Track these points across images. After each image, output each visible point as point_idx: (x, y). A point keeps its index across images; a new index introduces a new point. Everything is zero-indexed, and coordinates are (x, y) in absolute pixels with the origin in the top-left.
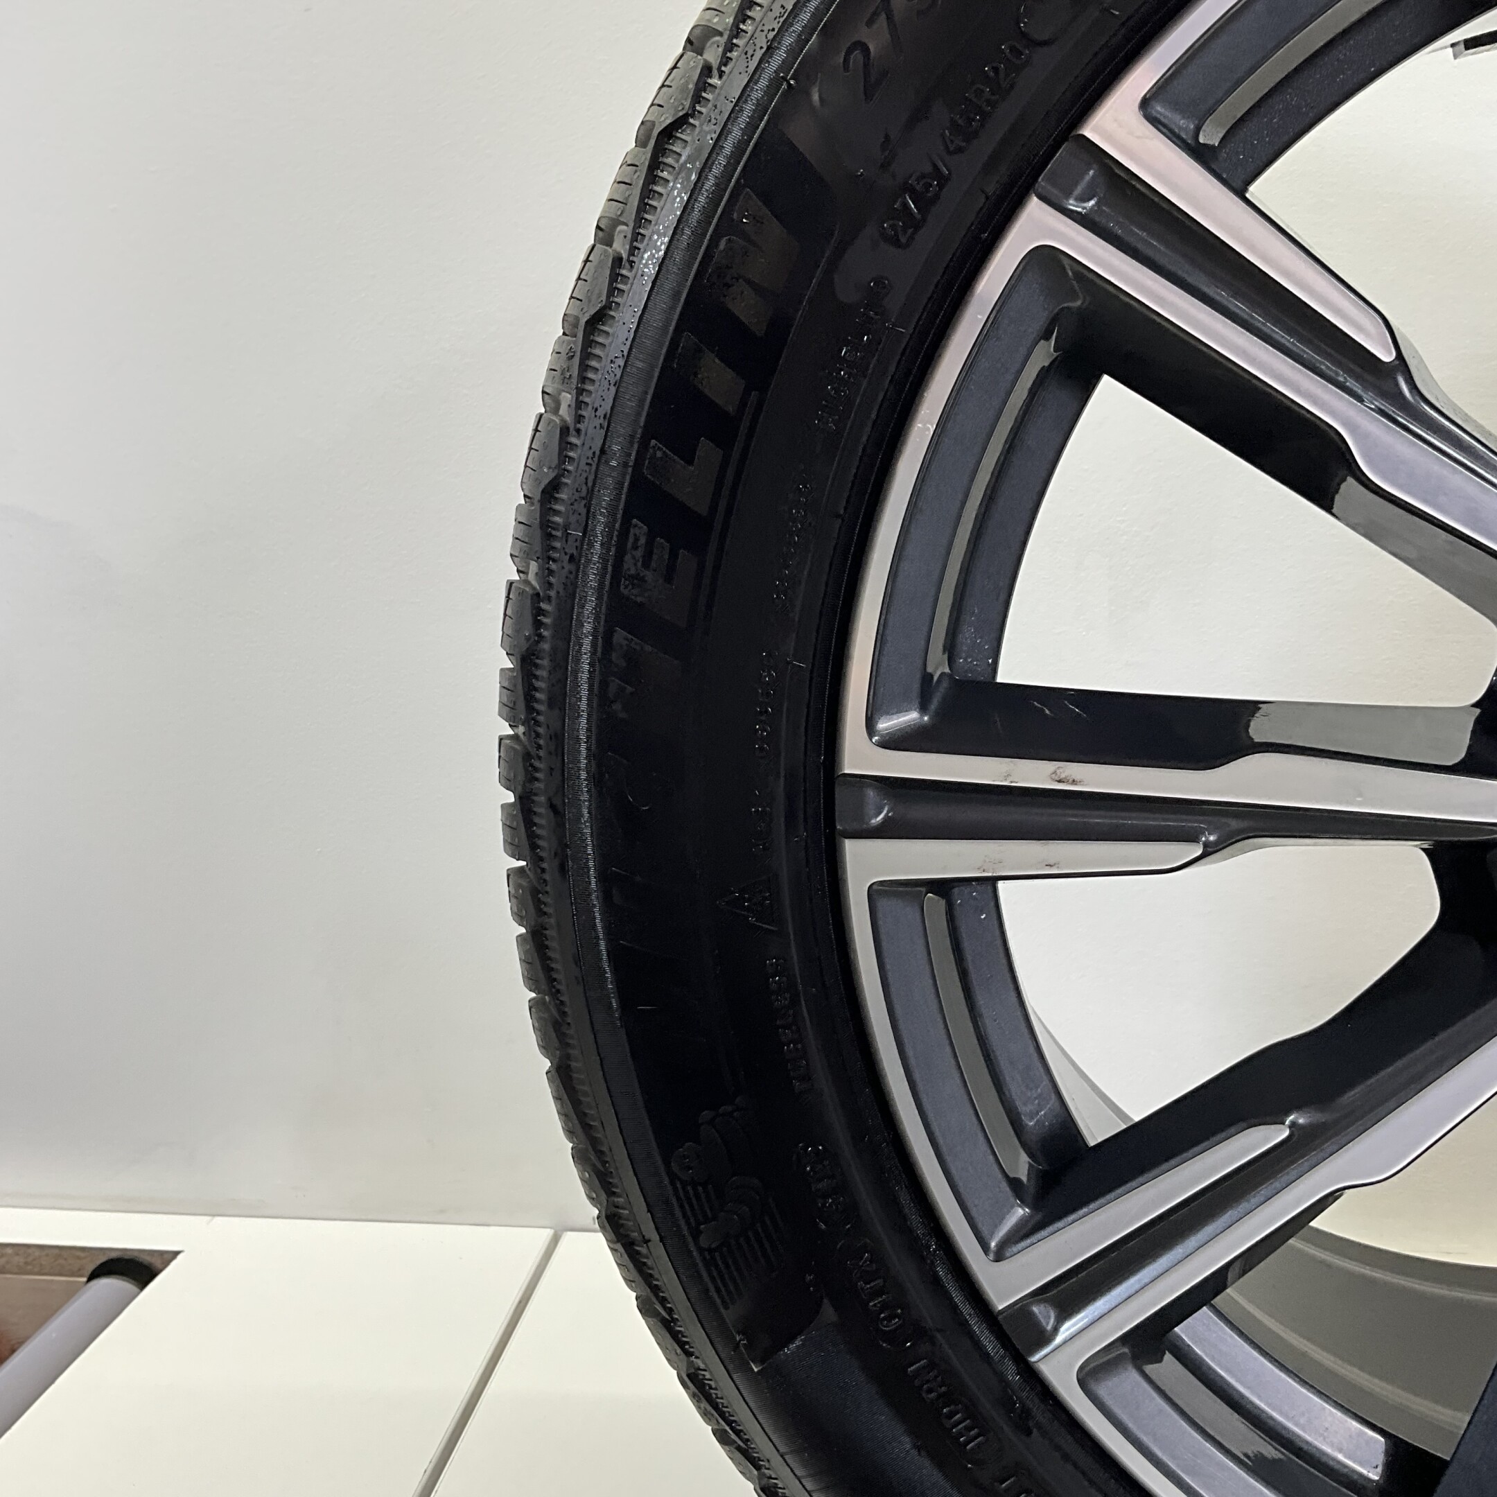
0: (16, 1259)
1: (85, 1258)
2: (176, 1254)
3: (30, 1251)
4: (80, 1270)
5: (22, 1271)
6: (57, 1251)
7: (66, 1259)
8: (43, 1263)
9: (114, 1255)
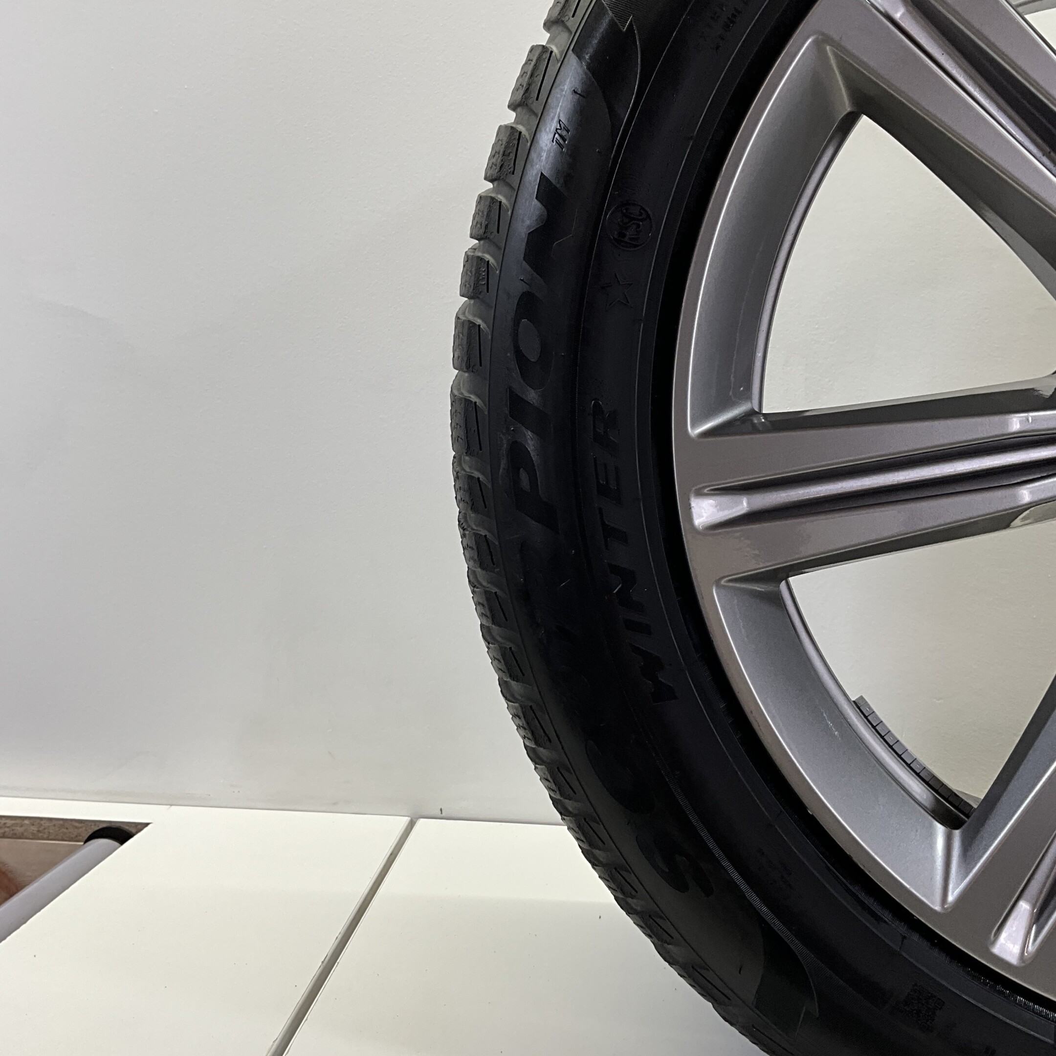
0: (32, 828)
1: (81, 827)
2: (147, 824)
3: (42, 822)
4: (77, 836)
5: (35, 837)
6: (61, 822)
7: (67, 829)
8: (51, 831)
9: (105, 825)
